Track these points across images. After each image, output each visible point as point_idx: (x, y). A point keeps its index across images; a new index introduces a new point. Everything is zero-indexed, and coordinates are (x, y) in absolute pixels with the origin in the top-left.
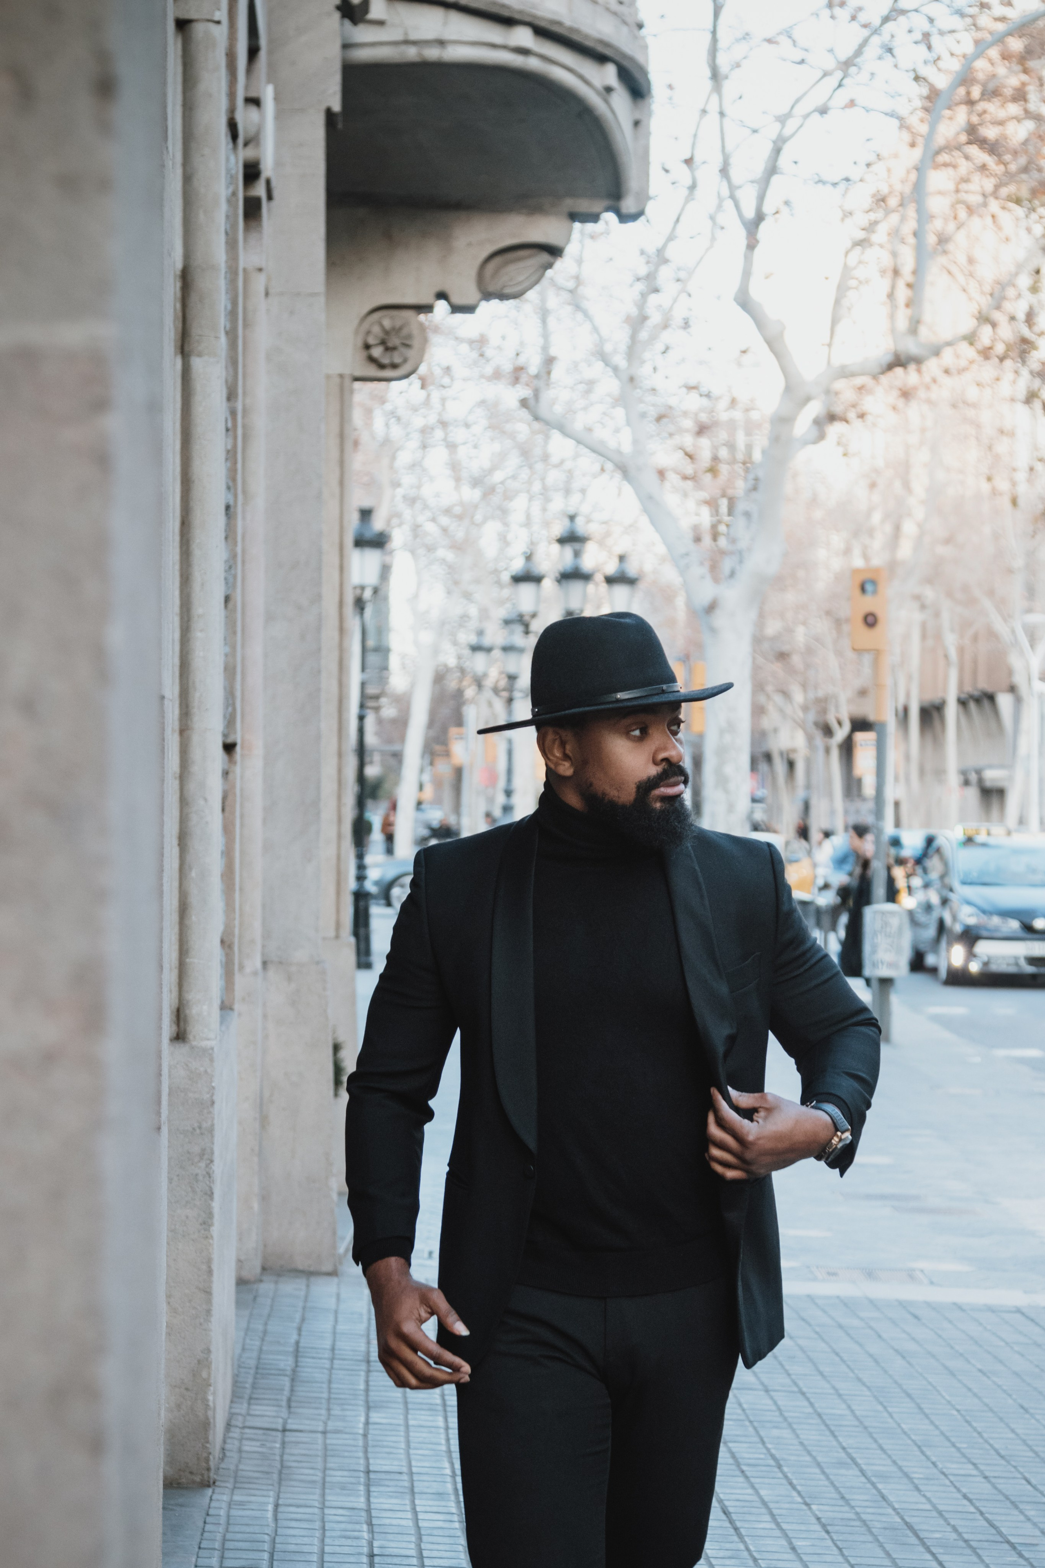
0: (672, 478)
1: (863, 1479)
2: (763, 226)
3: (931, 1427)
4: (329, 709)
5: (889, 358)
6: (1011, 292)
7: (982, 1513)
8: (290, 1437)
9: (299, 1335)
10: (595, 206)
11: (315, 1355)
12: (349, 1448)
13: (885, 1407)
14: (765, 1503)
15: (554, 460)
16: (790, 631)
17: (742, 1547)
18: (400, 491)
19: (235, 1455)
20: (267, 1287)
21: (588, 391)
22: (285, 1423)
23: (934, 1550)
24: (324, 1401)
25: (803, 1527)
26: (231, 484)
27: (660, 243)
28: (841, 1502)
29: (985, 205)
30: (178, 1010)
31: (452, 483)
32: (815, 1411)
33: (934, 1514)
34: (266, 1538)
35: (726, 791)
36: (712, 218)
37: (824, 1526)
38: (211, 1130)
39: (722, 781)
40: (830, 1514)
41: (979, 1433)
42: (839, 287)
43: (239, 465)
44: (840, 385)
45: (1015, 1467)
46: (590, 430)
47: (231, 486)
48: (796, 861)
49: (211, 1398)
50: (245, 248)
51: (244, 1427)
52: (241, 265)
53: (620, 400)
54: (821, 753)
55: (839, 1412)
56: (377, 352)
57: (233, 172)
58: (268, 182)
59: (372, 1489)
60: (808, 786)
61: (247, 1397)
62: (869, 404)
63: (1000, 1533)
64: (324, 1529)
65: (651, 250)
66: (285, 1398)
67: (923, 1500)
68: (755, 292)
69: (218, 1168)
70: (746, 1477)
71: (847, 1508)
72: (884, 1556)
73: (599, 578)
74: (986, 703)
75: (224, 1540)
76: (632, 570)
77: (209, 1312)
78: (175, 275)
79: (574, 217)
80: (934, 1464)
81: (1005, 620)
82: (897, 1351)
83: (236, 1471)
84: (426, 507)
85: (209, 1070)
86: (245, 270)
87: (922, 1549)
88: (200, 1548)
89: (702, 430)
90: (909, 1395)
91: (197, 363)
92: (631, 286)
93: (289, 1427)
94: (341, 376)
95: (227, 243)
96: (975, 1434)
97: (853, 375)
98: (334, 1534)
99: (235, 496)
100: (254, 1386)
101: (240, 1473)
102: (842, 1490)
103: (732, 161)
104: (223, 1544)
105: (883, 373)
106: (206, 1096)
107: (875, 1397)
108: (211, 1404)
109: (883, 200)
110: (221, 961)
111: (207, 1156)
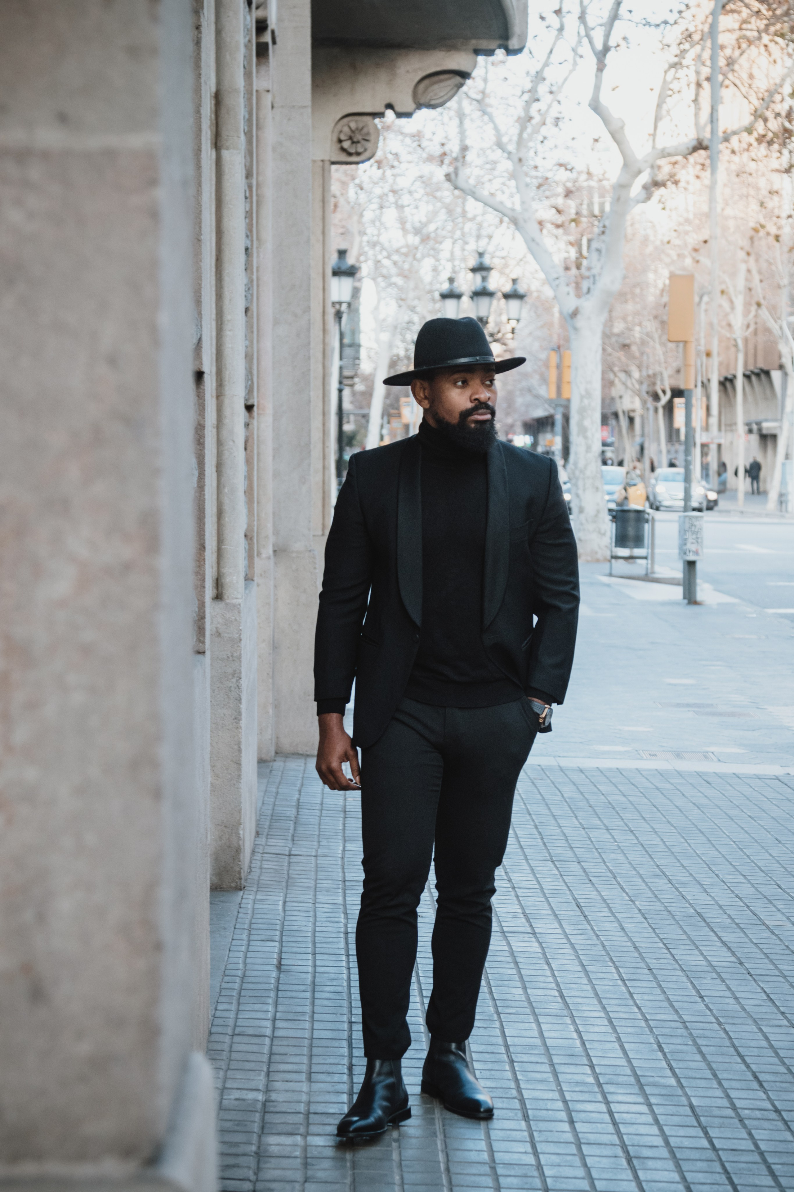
0: (549, 226)
1: (670, 885)
2: (609, 55)
3: (717, 853)
4: (316, 383)
5: (694, 143)
6: (778, 98)
7: (748, 907)
8: (294, 859)
9: (300, 795)
10: (492, 45)
11: (310, 808)
12: (332, 866)
13: (686, 840)
14: (604, 900)
15: (470, 215)
16: (630, 329)
17: (589, 927)
18: (365, 238)
19: (258, 871)
20: (278, 764)
21: (493, 169)
22: (290, 850)
23: (715, 930)
24: (316, 836)
25: (629, 915)
26: (249, 234)
27: (538, 67)
28: (655, 900)
29: (760, 38)
30: (217, 580)
31: (400, 233)
32: (639, 842)
33: (717, 907)
34: (278, 922)
35: (586, 438)
36: (573, 50)
37: (643, 914)
38: (239, 658)
39: (583, 431)
40: (648, 907)
41: (748, 856)
42: (660, 96)
43: (254, 221)
44: (662, 162)
45: (770, 877)
46: (492, 194)
47: (249, 235)
48: (635, 485)
49: (241, 832)
50: (257, 77)
51: (263, 853)
52: (255, 88)
53: (513, 176)
54: (651, 412)
55: (655, 843)
56: (346, 145)
57: (249, 27)
58: (273, 32)
59: (347, 891)
60: (643, 435)
61: (265, 834)
62: (683, 175)
63: (760, 919)
64: (315, 917)
65: (533, 72)
66: (290, 835)
67: (709, 898)
68: (605, 99)
69: (244, 683)
70: (593, 884)
71: (658, 904)
72: (682, 933)
73: (499, 295)
74: (763, 376)
75: (251, 923)
76: (521, 289)
77: (239, 776)
78: (211, 96)
79: (477, 52)
80: (717, 875)
81: (776, 322)
82: (694, 804)
83: (259, 881)
84: (383, 249)
85: (238, 619)
86: (257, 91)
87: (707, 929)
88: (235, 928)
89: (568, 194)
90: (702, 832)
91: (225, 153)
92: (520, 97)
93: (293, 853)
94: (323, 161)
95: (244, 74)
96: (745, 857)
97: (670, 155)
98: (322, 919)
99: (252, 241)
100: (270, 827)
101: (261, 882)
102: (656, 892)
103: (588, 11)
104: (250, 926)
105: (690, 154)
106: (236, 636)
107: (679, 833)
108: (241, 836)
109: (690, 36)
110: (245, 548)
111: (237, 675)
